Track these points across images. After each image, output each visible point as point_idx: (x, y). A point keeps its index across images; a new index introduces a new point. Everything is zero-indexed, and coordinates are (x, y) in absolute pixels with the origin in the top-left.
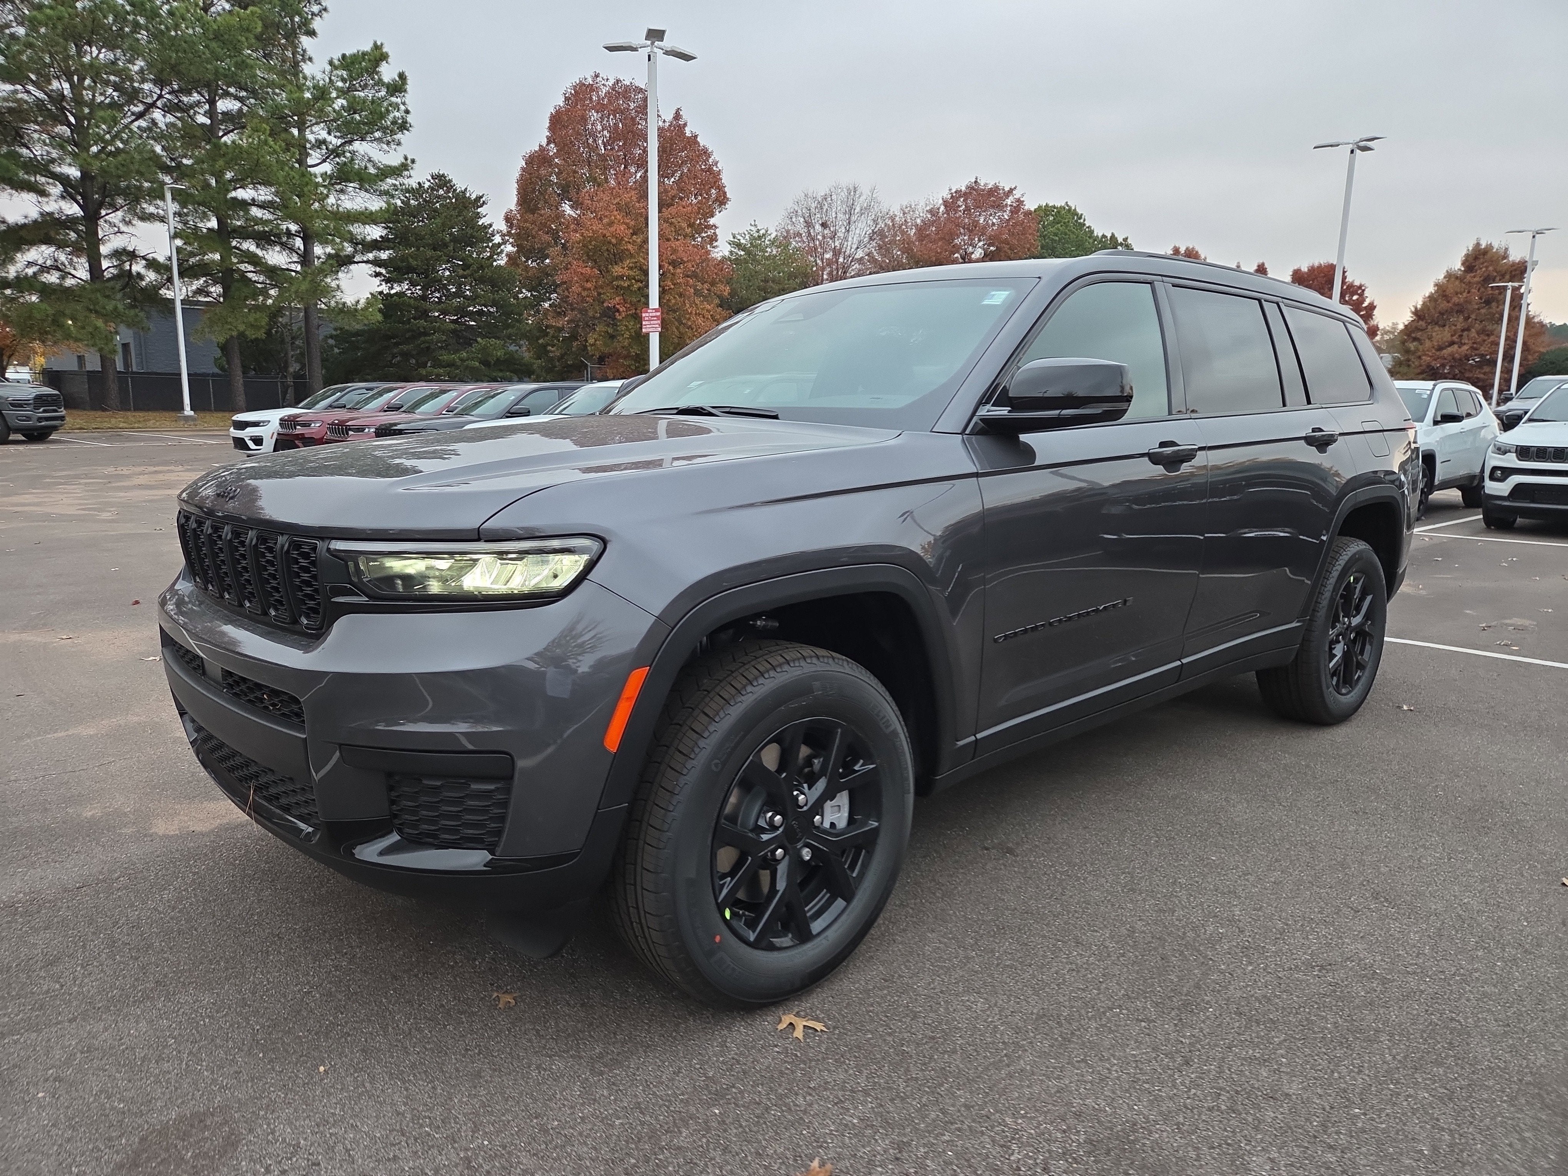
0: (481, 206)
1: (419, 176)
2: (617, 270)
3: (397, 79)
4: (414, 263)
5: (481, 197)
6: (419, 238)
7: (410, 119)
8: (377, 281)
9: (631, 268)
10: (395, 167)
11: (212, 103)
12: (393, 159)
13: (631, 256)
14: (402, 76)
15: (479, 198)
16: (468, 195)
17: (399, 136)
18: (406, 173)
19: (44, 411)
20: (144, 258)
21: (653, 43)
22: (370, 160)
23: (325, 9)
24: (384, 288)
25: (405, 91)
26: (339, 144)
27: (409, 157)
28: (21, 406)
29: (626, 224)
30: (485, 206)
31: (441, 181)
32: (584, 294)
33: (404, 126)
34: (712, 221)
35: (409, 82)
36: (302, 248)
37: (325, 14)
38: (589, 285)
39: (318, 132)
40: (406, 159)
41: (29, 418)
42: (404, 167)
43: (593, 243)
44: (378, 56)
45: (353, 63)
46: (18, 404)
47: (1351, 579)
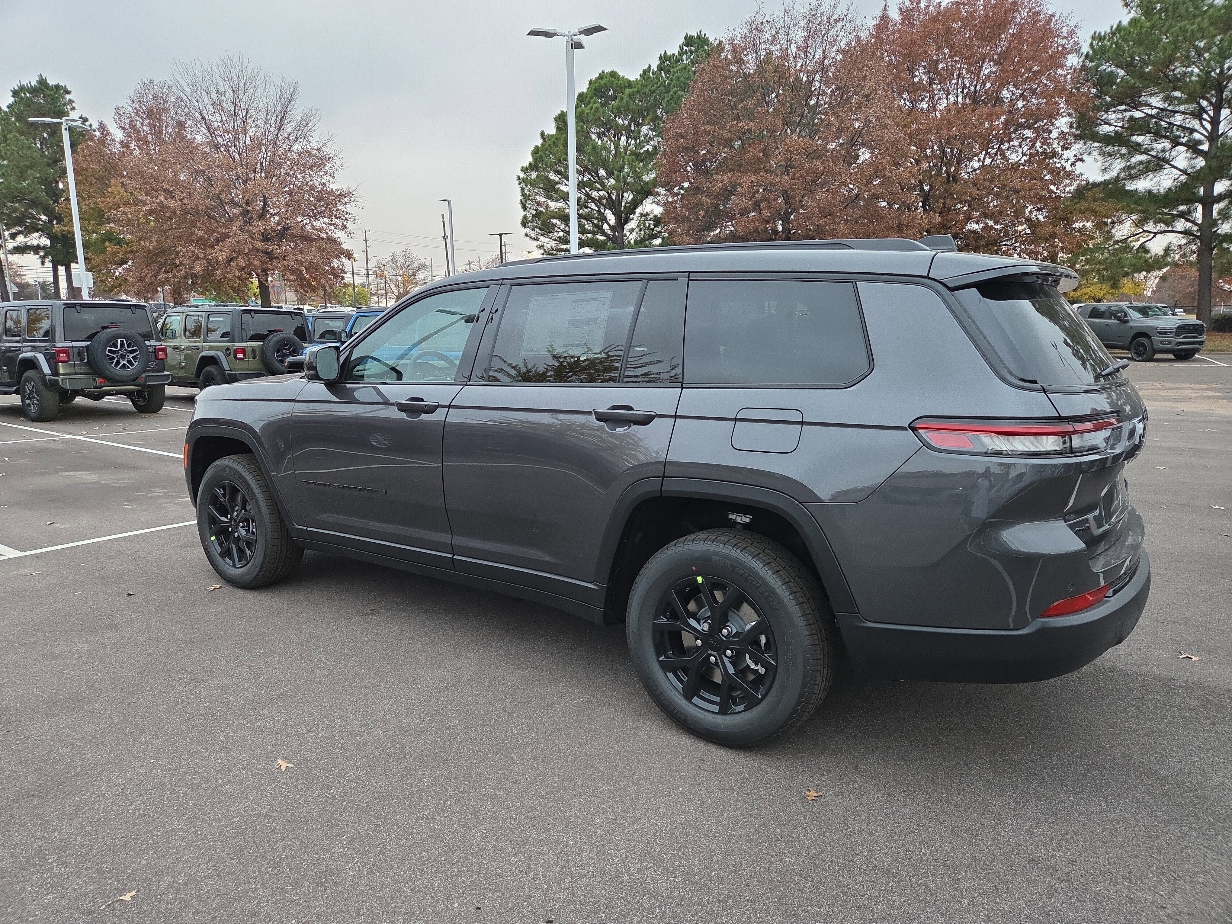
19: (1184, 338)
28: (1165, 333)
41: (1170, 343)
46: (1164, 332)
47: (700, 579)
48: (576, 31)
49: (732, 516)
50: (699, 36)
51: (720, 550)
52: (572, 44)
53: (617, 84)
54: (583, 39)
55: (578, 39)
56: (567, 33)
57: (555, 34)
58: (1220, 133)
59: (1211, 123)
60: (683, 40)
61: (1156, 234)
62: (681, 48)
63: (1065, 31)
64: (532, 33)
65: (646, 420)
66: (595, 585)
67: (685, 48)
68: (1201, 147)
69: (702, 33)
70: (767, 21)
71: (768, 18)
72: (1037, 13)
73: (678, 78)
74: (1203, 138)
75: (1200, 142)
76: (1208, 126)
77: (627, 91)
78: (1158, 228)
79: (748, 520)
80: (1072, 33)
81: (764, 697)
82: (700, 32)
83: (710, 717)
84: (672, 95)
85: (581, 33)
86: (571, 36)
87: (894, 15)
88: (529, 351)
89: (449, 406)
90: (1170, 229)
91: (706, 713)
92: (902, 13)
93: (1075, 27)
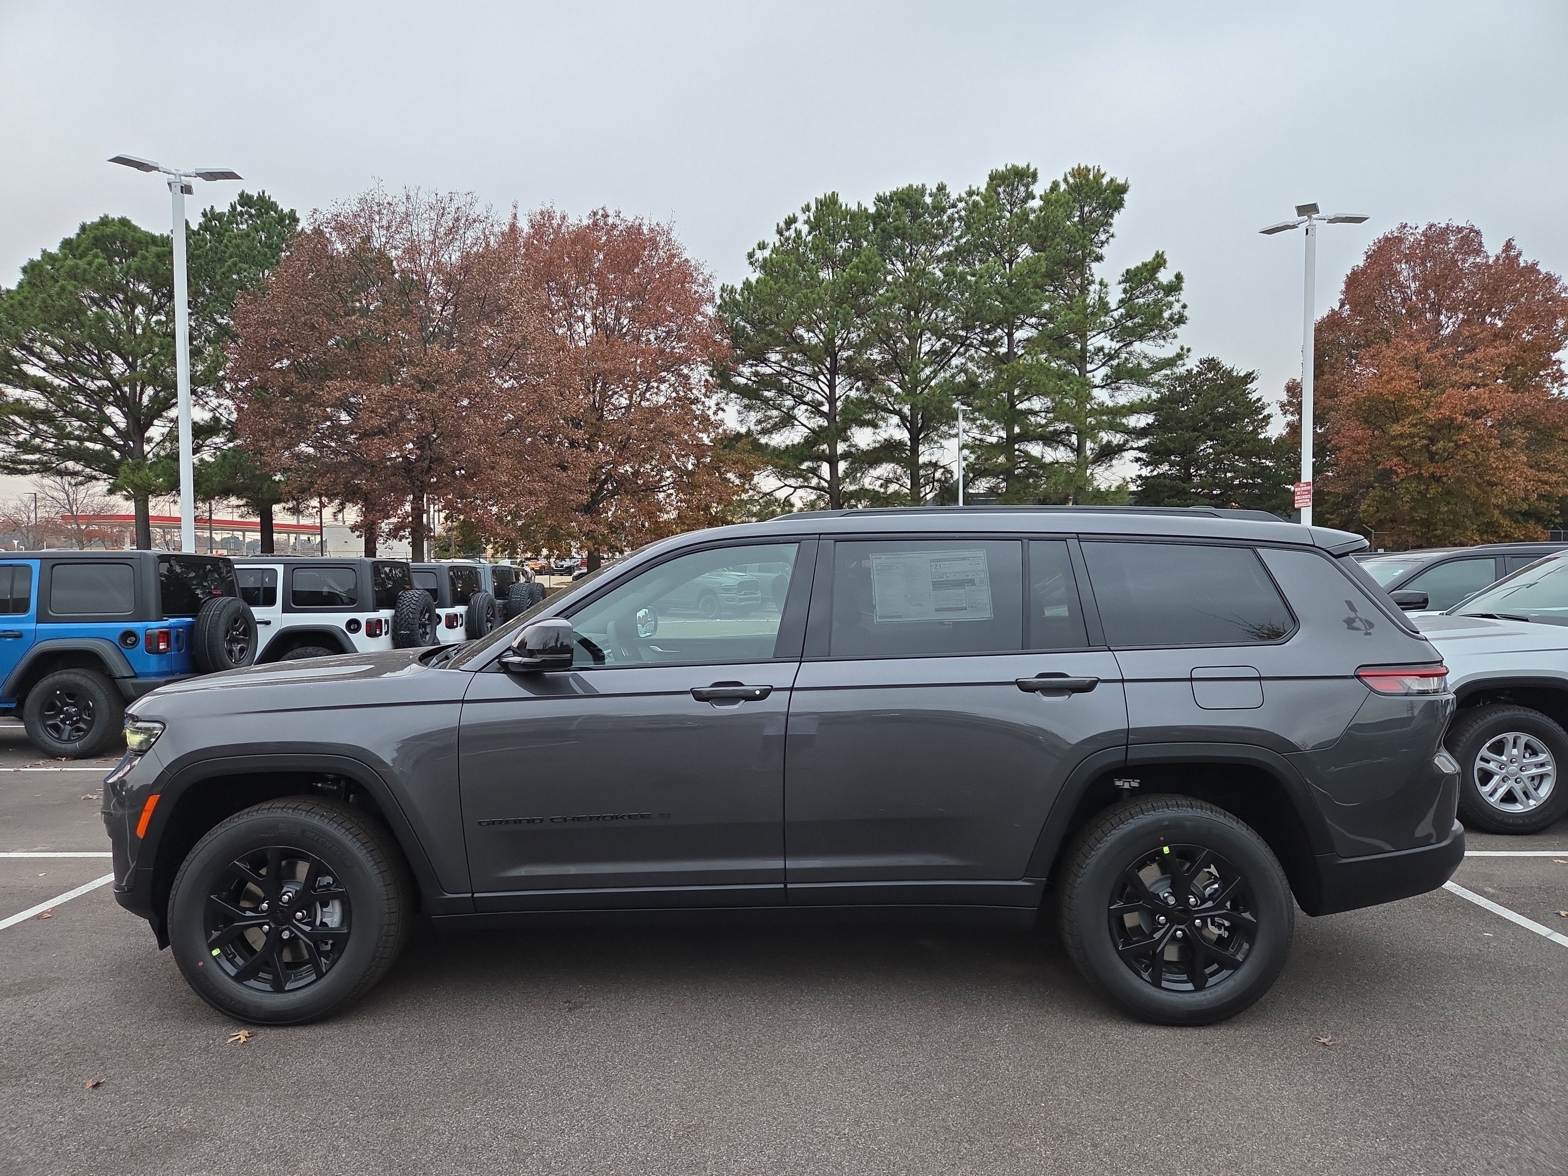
0: (1252, 382)
1: (1192, 363)
2: (1396, 429)
3: (1174, 280)
4: (1171, 446)
5: (1252, 373)
6: (1180, 421)
7: (1186, 313)
8: (1137, 466)
9: (1415, 425)
10: (1171, 359)
11: (1010, 335)
12: (1168, 351)
13: (1417, 411)
14: (1179, 277)
15: (1249, 375)
16: (1235, 374)
17: (1175, 330)
18: (1180, 362)
20: (943, 467)
21: (1310, 217)
22: (1145, 357)
23: (1112, 236)
24: (1145, 472)
25: (1181, 289)
26: (1117, 347)
27: (1186, 347)
29: (1411, 378)
30: (1255, 381)
31: (1211, 364)
32: (1355, 457)
33: (1180, 320)
34: (1555, 356)
35: (1185, 280)
36: (1076, 443)
37: (1111, 239)
38: (1360, 448)
39: (1099, 341)
40: (1182, 349)
42: (1180, 356)
43: (1367, 403)
44: (1159, 262)
45: (1136, 275)
47: (1166, 850)
48: (191, 170)
49: (1118, 783)
50: (261, 198)
51: (1190, 814)
52: (182, 187)
53: (133, 237)
54: (197, 183)
55: (188, 182)
56: (173, 171)
57: (156, 169)
58: (837, 396)
59: (829, 386)
60: (236, 198)
61: (796, 488)
62: (233, 207)
63: (701, 278)
64: (118, 160)
65: (1087, 687)
66: (1024, 881)
67: (239, 208)
68: (822, 408)
69: (266, 195)
70: (388, 203)
71: (389, 199)
72: (673, 256)
73: (237, 246)
74: (824, 400)
75: (822, 404)
76: (827, 390)
77: (153, 249)
78: (799, 483)
79: (1136, 785)
80: (706, 282)
81: (1245, 959)
82: (263, 193)
83: (1187, 997)
84: (229, 266)
85: (199, 175)
86: (180, 175)
87: (524, 225)
88: (885, 617)
89: (792, 689)
90: (806, 484)
91: (1181, 995)
92: (533, 227)
93: (711, 276)
